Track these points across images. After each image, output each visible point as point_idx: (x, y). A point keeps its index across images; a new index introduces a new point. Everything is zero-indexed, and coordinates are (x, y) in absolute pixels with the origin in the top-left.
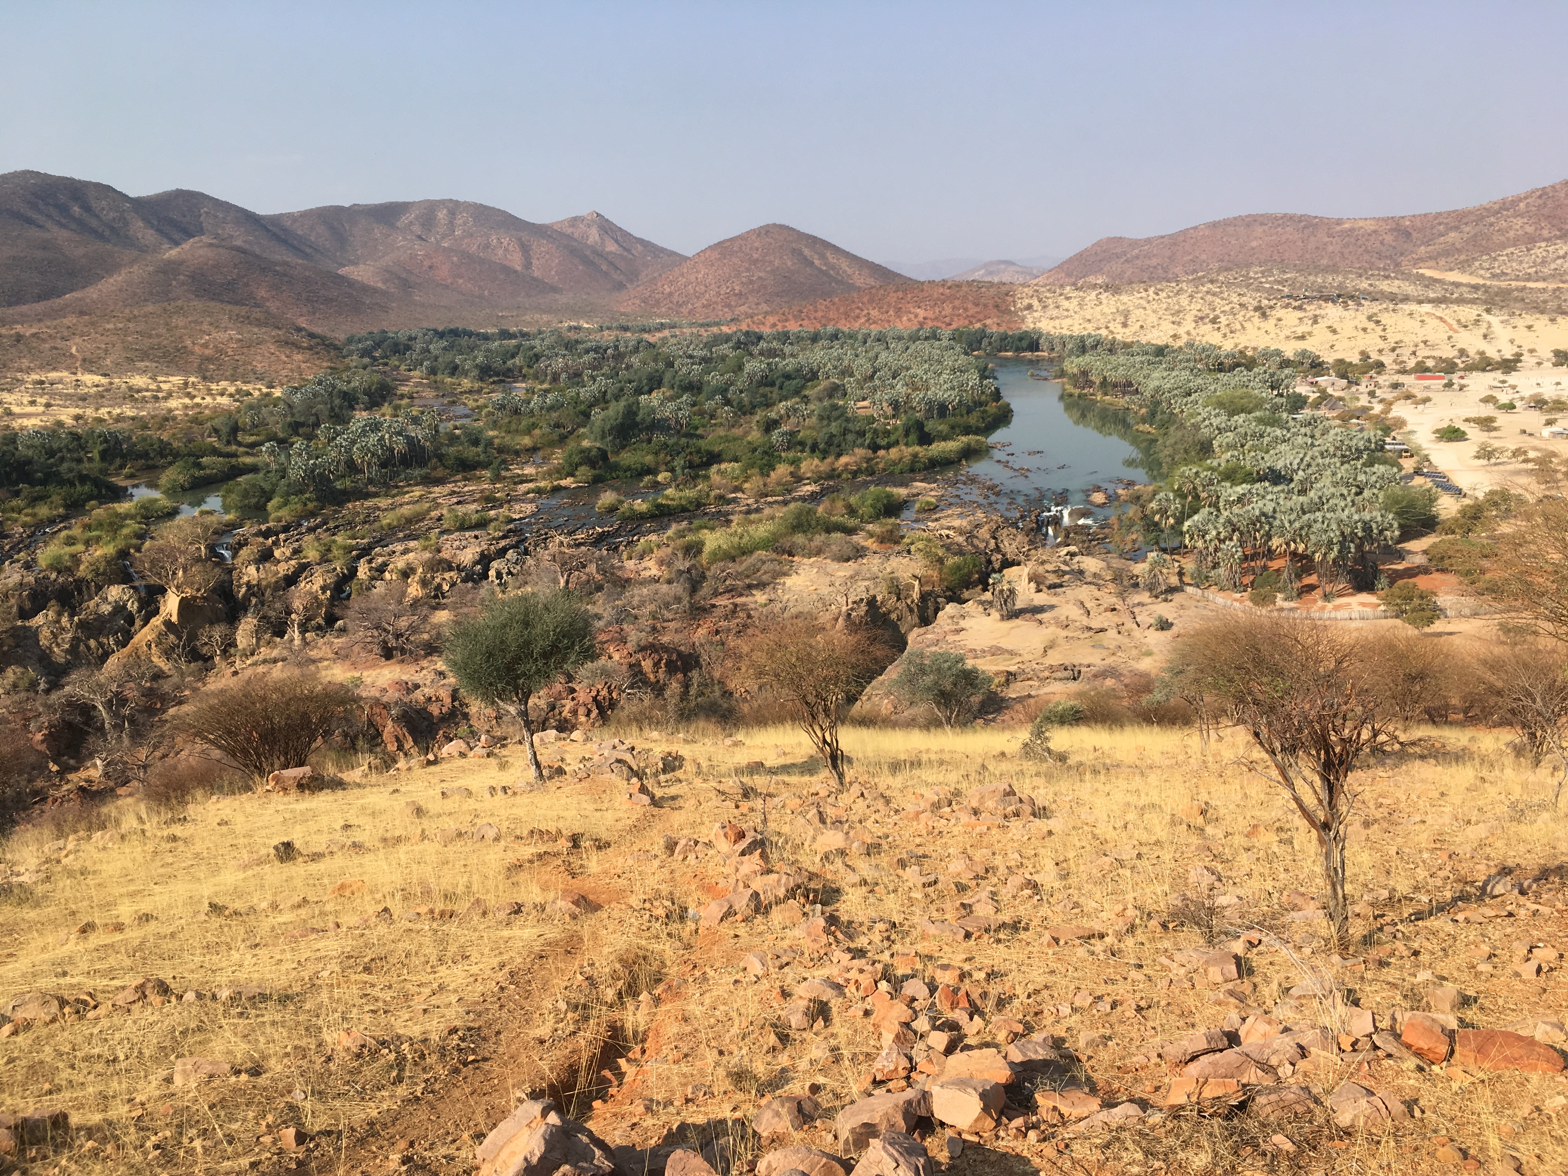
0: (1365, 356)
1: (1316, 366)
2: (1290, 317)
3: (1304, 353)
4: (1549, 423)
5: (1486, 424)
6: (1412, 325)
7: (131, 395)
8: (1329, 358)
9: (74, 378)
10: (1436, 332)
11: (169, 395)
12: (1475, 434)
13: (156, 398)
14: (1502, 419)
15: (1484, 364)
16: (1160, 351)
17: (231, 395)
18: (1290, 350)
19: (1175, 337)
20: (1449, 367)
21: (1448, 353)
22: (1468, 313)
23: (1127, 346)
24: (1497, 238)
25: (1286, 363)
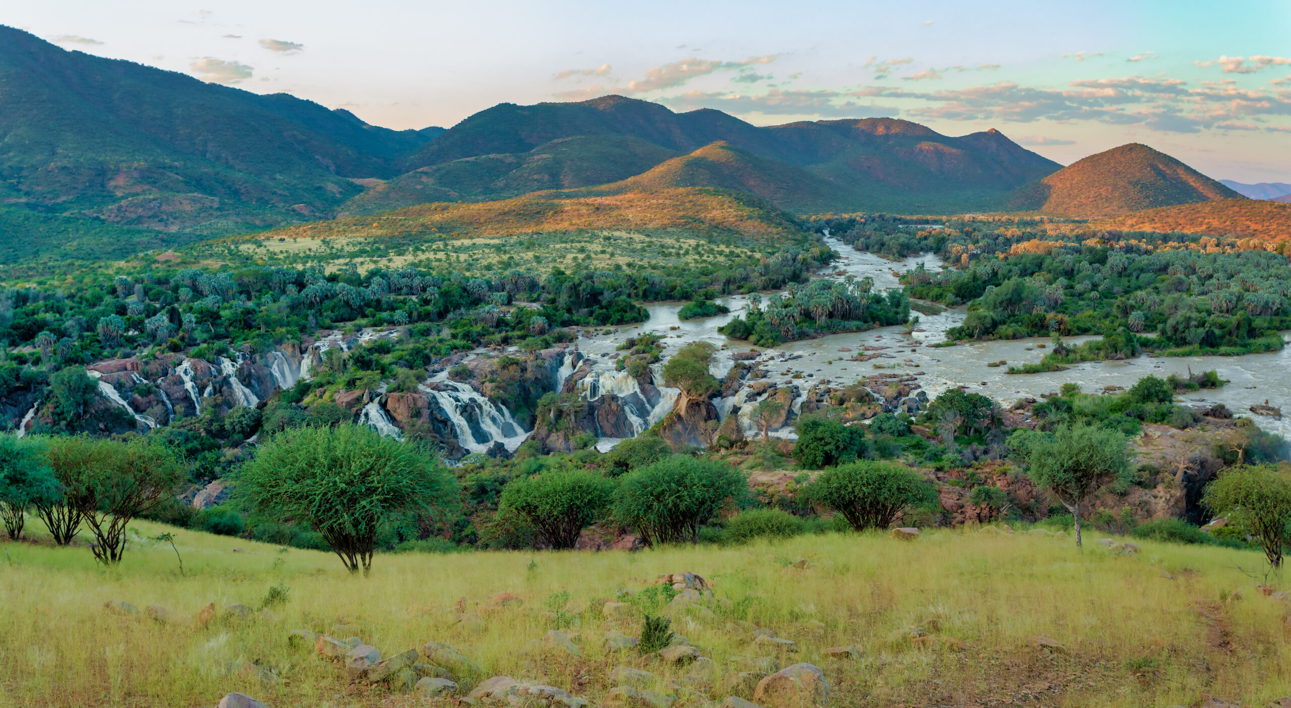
7: (664, 252)
9: (629, 236)
11: (687, 253)
13: (678, 254)
17: (726, 256)
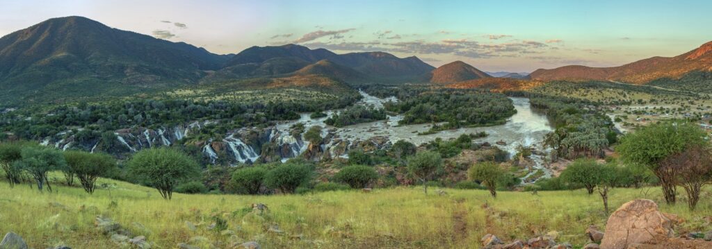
0: (599, 100)
1: (588, 103)
2: (583, 91)
3: (586, 99)
4: (638, 117)
5: (625, 117)
6: (608, 93)
7: (306, 96)
8: (591, 101)
9: (295, 90)
10: (613, 95)
11: (314, 96)
12: (623, 120)
13: (311, 97)
14: (629, 116)
15: (624, 103)
16: (553, 98)
17: (327, 97)
18: (583, 98)
19: (557, 94)
20: (617, 103)
21: (617, 100)
22: (620, 91)
23: (545, 96)
24: (625, 73)
25: (582, 102)
